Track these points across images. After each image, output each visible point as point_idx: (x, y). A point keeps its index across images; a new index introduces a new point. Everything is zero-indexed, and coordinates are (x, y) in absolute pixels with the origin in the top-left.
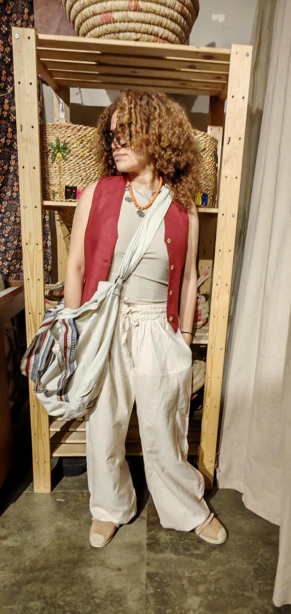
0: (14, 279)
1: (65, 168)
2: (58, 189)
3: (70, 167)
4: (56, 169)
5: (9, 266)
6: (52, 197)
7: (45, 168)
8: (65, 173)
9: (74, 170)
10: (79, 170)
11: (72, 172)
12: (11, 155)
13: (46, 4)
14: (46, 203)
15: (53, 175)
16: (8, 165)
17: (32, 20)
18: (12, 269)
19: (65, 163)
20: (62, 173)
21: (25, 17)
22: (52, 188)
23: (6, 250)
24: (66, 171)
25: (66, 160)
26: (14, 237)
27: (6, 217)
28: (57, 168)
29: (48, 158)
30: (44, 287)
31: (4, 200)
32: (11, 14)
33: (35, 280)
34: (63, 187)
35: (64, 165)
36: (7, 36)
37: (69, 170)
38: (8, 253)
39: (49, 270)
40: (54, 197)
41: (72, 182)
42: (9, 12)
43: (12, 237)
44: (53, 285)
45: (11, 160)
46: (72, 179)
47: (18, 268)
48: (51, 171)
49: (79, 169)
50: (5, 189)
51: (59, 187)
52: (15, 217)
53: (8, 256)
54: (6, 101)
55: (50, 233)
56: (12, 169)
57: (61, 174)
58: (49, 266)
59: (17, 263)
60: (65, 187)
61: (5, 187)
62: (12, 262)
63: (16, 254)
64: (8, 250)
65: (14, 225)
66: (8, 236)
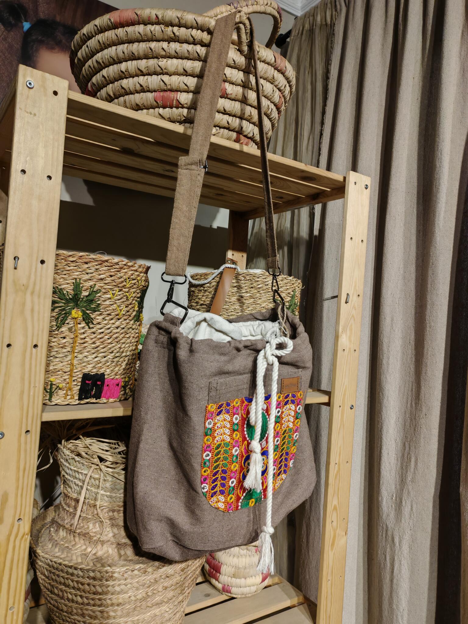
1: (84, 338)
3: (96, 337)
8: (85, 347)
9: (102, 342)
11: (97, 346)
15: (57, 352)
19: (86, 328)
20: (78, 349)
22: (50, 378)
25: (87, 324)
34: (78, 375)
35: (84, 333)
37: (94, 343)
40: (50, 396)
41: (95, 365)
46: (96, 359)
48: (52, 344)
49: (109, 339)
51: (67, 377)
57: (75, 351)
60: (81, 376)
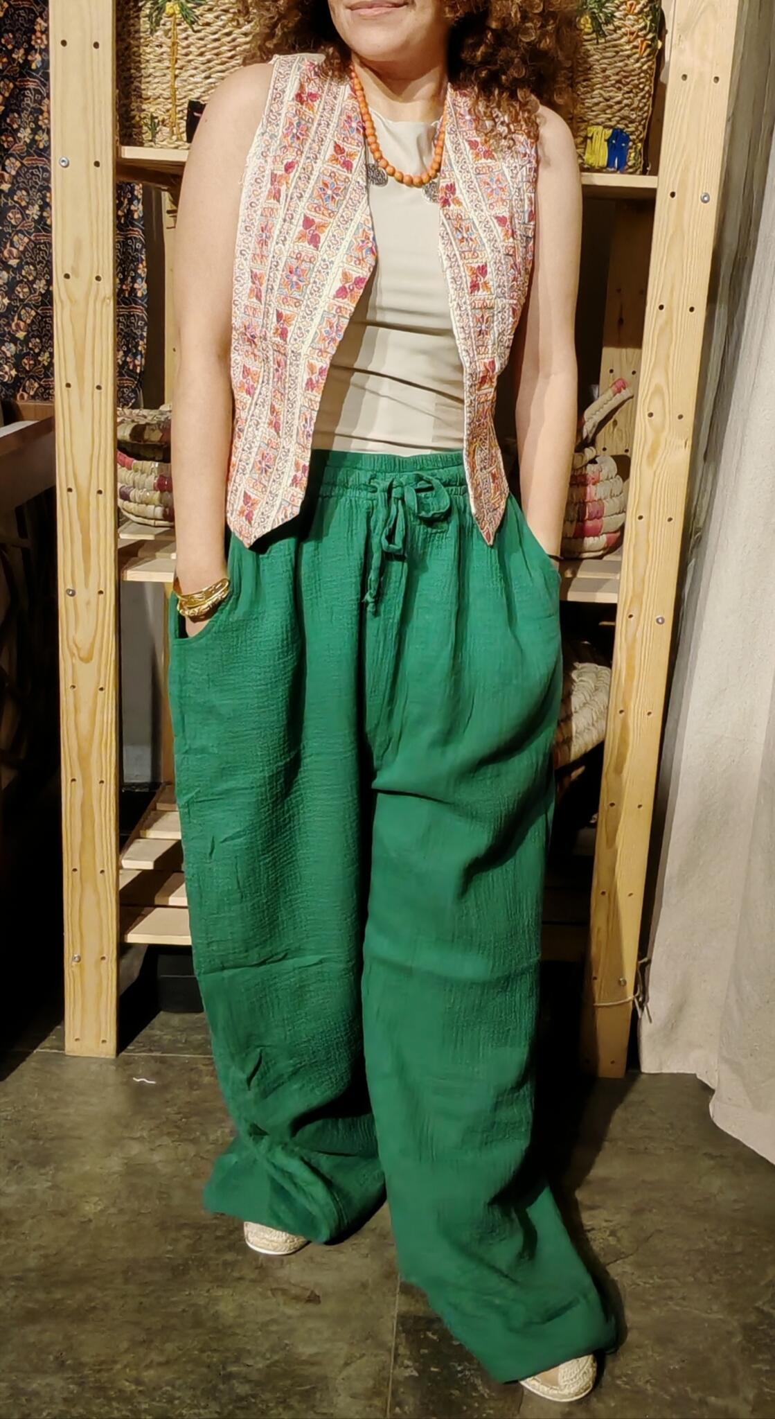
0: (33, 397)
1: (188, 46)
2: (168, 111)
3: (205, 46)
4: (162, 50)
5: (19, 357)
6: (147, 136)
7: (128, 48)
8: (190, 61)
9: (217, 55)
10: (233, 53)
11: (209, 61)
12: (36, 17)
14: (130, 153)
15: (154, 68)
16: (25, 49)
18: (27, 368)
19: (190, 32)
20: (180, 63)
22: (150, 108)
23: (10, 308)
24: (190, 57)
25: (191, 24)
26: (36, 269)
27: (14, 207)
28: (165, 49)
29: (138, 17)
30: (115, 416)
31: (12, 155)
33: (88, 387)
34: (183, 104)
35: (186, 38)
37: (201, 54)
38: (16, 318)
39: (138, 371)
40: (154, 136)
41: (209, 90)
43: (31, 267)
44: (145, 412)
45: (34, 32)
46: (210, 80)
47: (46, 364)
48: (148, 57)
49: (230, 51)
50: (13, 121)
51: (170, 106)
52: (40, 208)
53: (17, 325)
55: (143, 257)
56: (36, 61)
57: (177, 66)
58: (139, 357)
59: (41, 350)
60: (186, 105)
61: (16, 115)
62: (27, 345)
63: (42, 320)
64: (18, 308)
65: (37, 230)
66: (18, 264)
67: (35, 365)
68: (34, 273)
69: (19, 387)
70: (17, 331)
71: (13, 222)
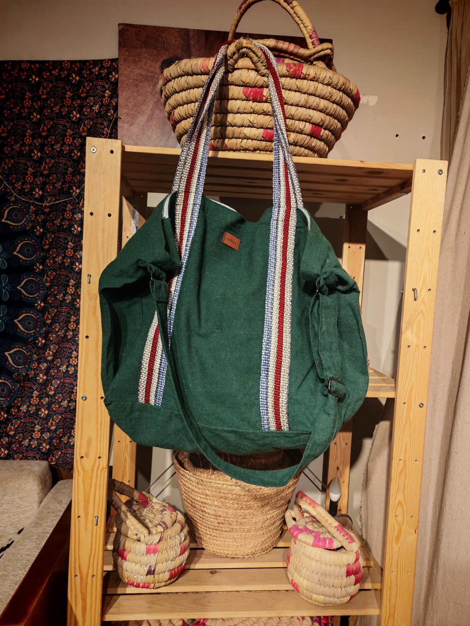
5: (51, 439)
12: (70, 279)
13: (136, 86)
17: (114, 104)
18: (55, 444)
21: (106, 101)
23: (48, 415)
26: (63, 396)
27: (53, 367)
32: (86, 98)
36: (78, 125)
42: (83, 95)
43: (60, 395)
45: (69, 286)
50: (56, 327)
52: (67, 367)
53: (52, 423)
54: (69, 207)
56: (69, 298)
59: (64, 435)
62: (56, 433)
63: (64, 420)
64: (52, 415)
65: (64, 377)
66: (54, 394)
67: (60, 443)
68: (62, 398)
69: (50, 454)
70: (51, 426)
71: (53, 374)
